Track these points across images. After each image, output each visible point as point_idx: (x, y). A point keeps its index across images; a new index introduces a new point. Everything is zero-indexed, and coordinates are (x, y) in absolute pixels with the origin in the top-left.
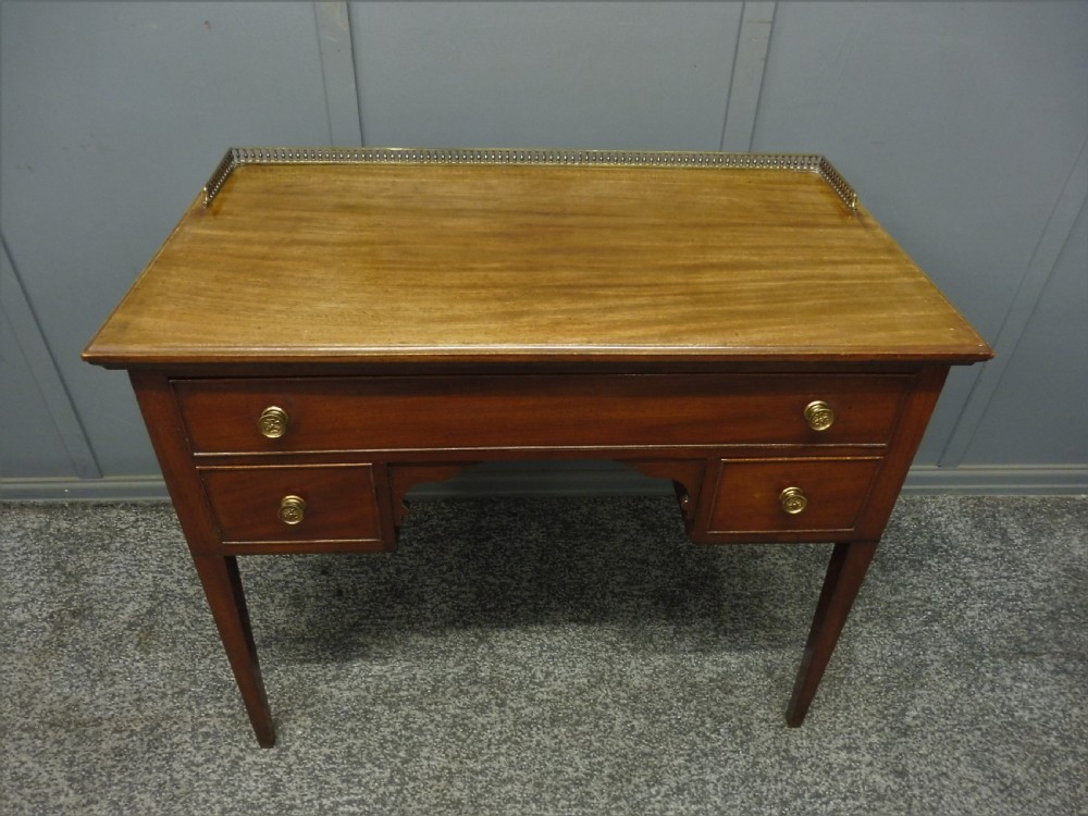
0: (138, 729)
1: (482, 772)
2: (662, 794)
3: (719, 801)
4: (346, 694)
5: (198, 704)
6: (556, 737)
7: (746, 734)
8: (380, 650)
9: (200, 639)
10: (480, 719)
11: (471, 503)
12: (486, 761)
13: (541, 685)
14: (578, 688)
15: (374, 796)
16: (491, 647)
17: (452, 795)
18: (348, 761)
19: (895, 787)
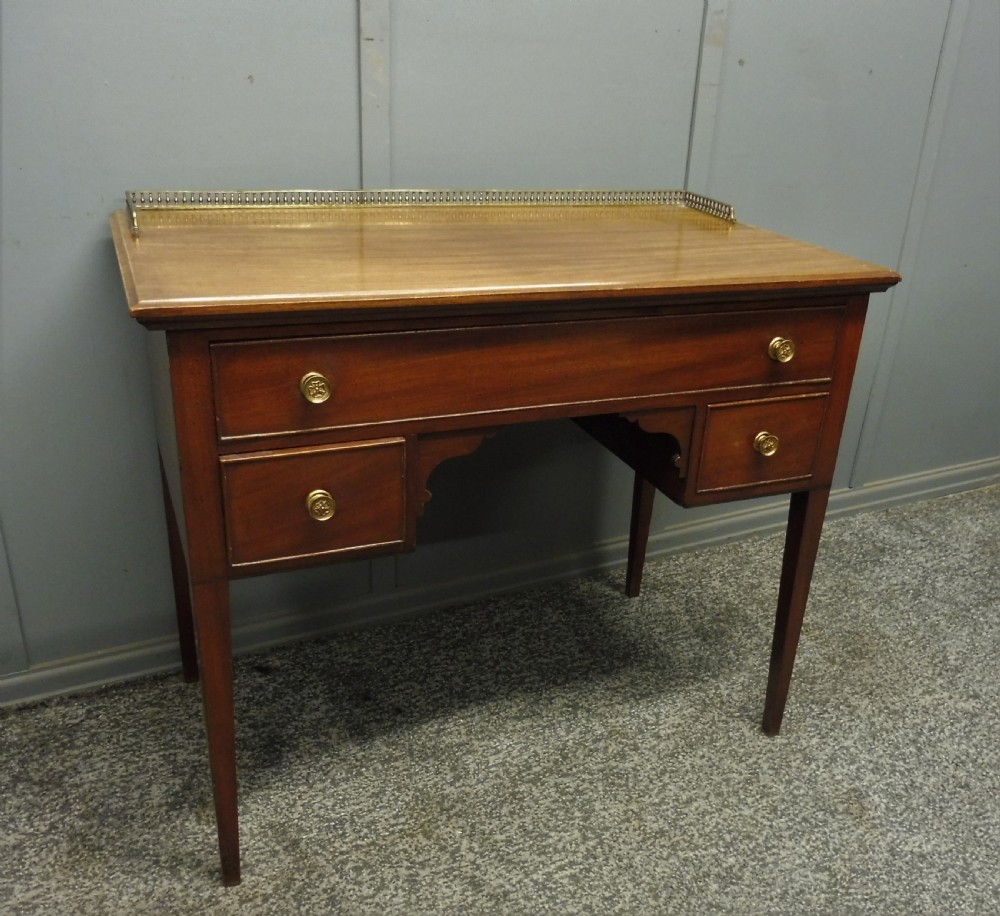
0: (270, 891)
1: (662, 802)
2: (822, 766)
3: (867, 757)
4: (480, 786)
5: (323, 848)
6: (703, 757)
7: (849, 706)
8: (483, 743)
9: (272, 793)
10: (627, 765)
11: (473, 608)
12: (659, 793)
13: (657, 724)
14: (692, 717)
15: (580, 855)
16: (588, 711)
17: (651, 828)
18: (531, 838)
19: (979, 706)
